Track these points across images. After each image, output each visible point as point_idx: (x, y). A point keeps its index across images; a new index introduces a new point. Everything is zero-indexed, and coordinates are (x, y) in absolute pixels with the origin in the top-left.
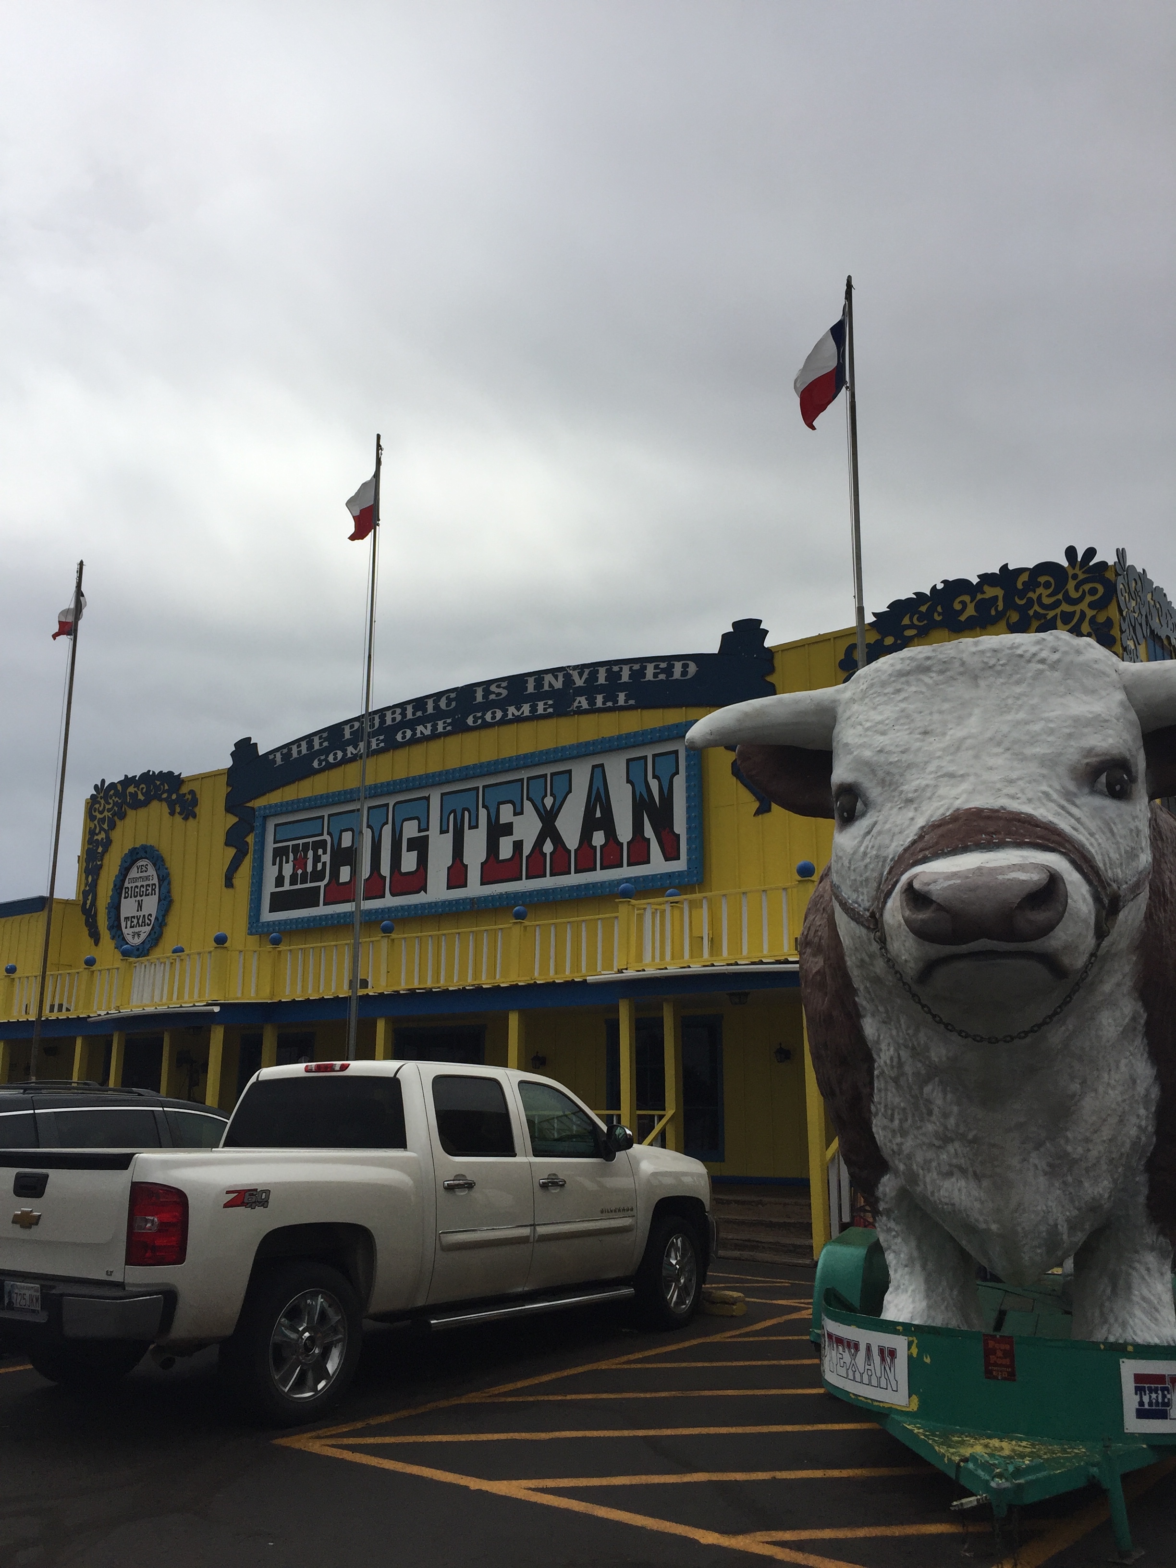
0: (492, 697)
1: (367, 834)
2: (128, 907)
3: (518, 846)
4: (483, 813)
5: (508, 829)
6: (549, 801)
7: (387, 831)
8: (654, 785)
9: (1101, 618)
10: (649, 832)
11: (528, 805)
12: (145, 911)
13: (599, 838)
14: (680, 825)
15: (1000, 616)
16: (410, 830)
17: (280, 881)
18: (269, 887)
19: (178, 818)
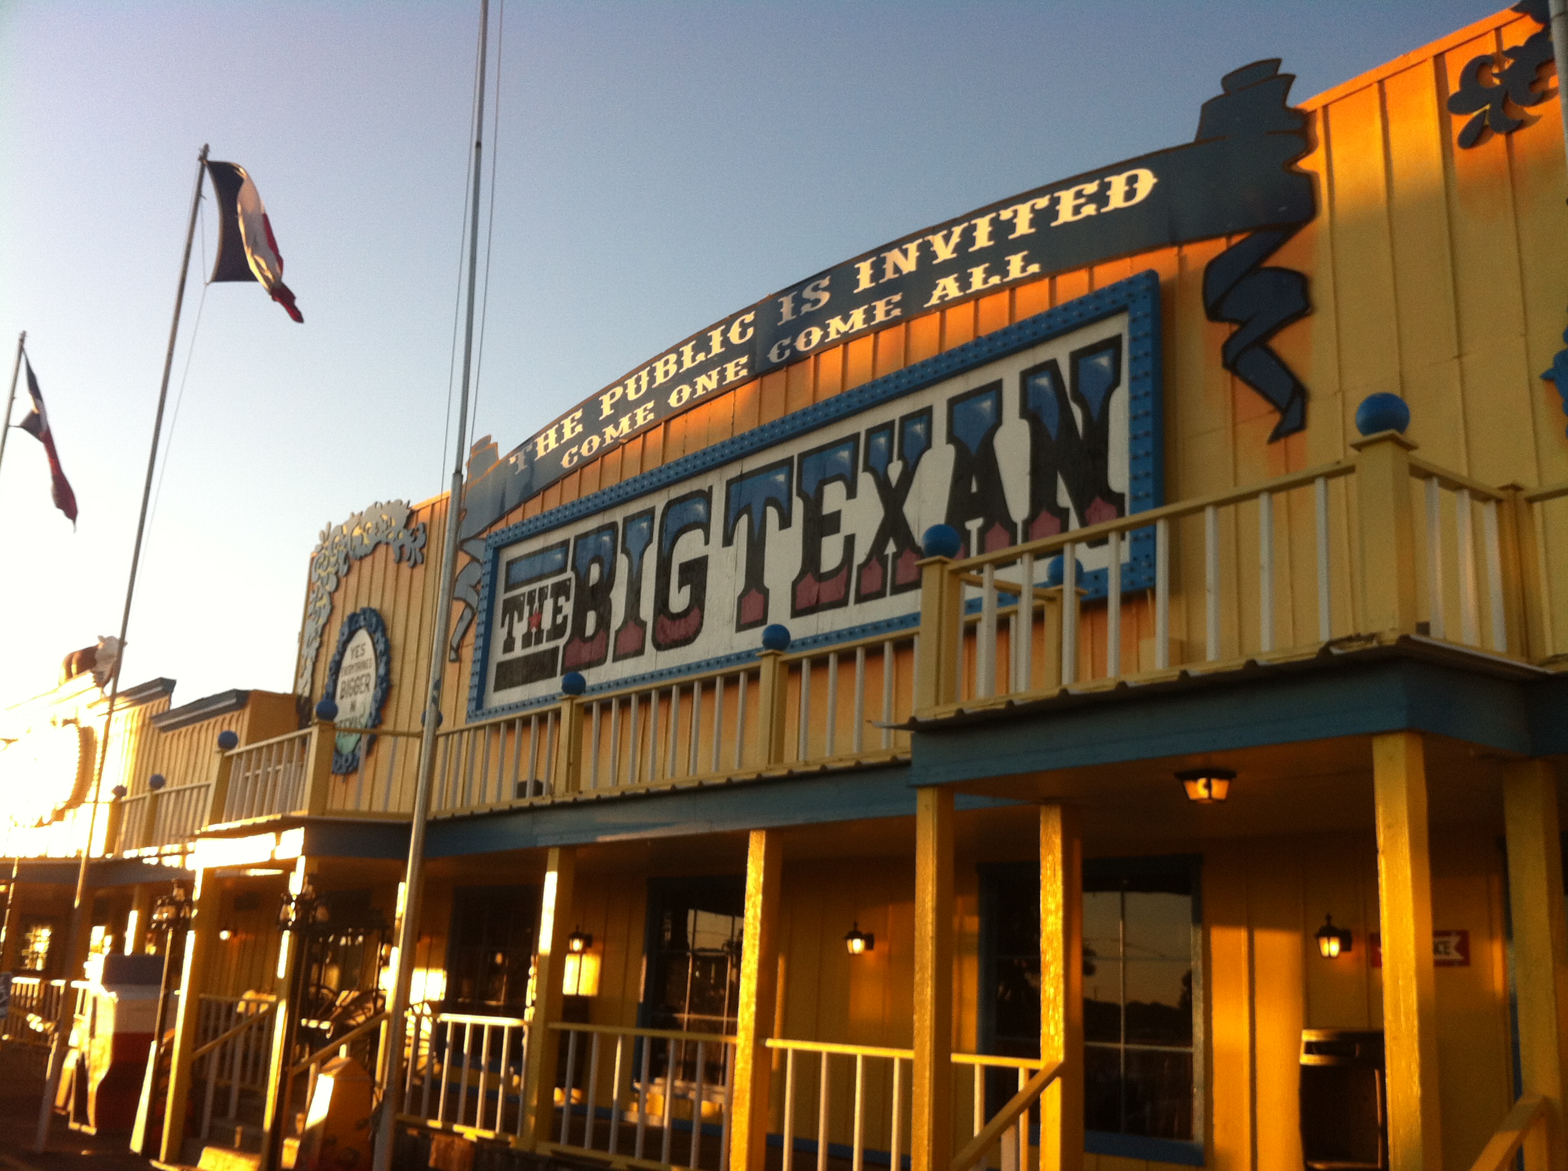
0: (806, 308)
1: (622, 564)
2: (343, 705)
3: (848, 548)
4: (798, 503)
5: (834, 523)
6: (895, 470)
7: (651, 556)
10: (1067, 497)
11: (863, 479)
14: (1119, 477)
16: (684, 550)
17: (509, 646)
18: (498, 656)
19: (404, 567)
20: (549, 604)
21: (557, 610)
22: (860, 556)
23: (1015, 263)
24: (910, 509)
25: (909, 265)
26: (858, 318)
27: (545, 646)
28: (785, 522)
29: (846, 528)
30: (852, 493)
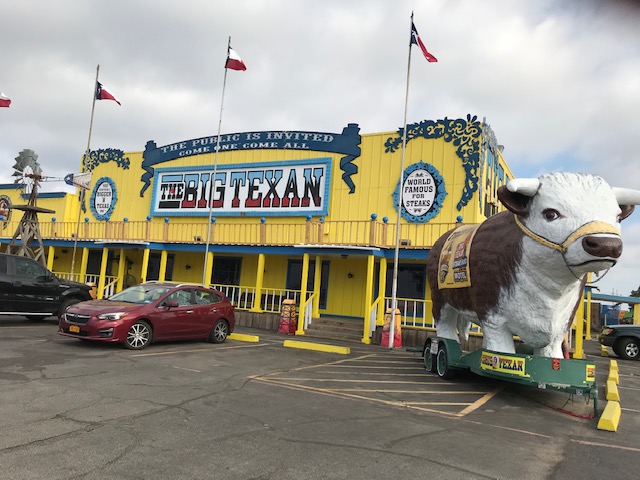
0: (254, 138)
1: (200, 184)
2: (99, 200)
3: (260, 194)
4: (247, 181)
5: (257, 188)
6: (273, 180)
7: (209, 184)
8: (313, 179)
9: (476, 141)
10: (310, 195)
11: (265, 180)
12: (106, 202)
13: (291, 195)
14: (321, 194)
15: (443, 135)
16: (218, 184)
17: (163, 197)
19: (121, 168)
20: (177, 189)
22: (264, 196)
23: (304, 145)
24: (277, 188)
25: (280, 137)
27: (175, 200)
28: (244, 186)
29: (260, 191)
30: (262, 182)
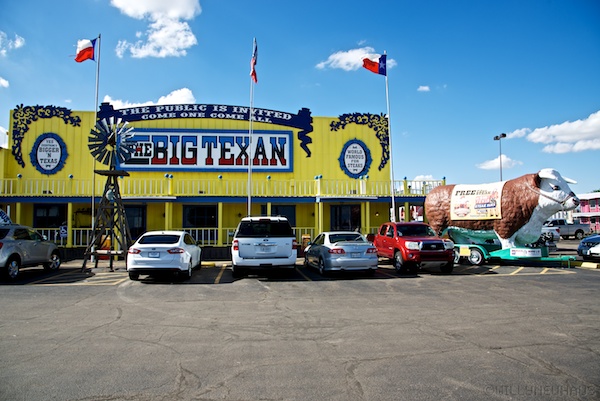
0: (221, 110)
1: (170, 144)
2: (41, 155)
3: (232, 155)
4: (219, 144)
5: (229, 150)
6: (243, 144)
7: (179, 145)
8: (279, 146)
9: (386, 129)
10: (277, 157)
11: (236, 144)
12: (53, 158)
13: (261, 157)
14: (286, 157)
15: (367, 123)
16: (189, 145)
19: (70, 126)
20: (144, 147)
21: (147, 149)
22: (236, 157)
23: (267, 120)
24: (247, 151)
25: (246, 112)
26: (233, 116)
27: (143, 157)
28: (216, 147)
29: (232, 152)
30: (233, 145)
